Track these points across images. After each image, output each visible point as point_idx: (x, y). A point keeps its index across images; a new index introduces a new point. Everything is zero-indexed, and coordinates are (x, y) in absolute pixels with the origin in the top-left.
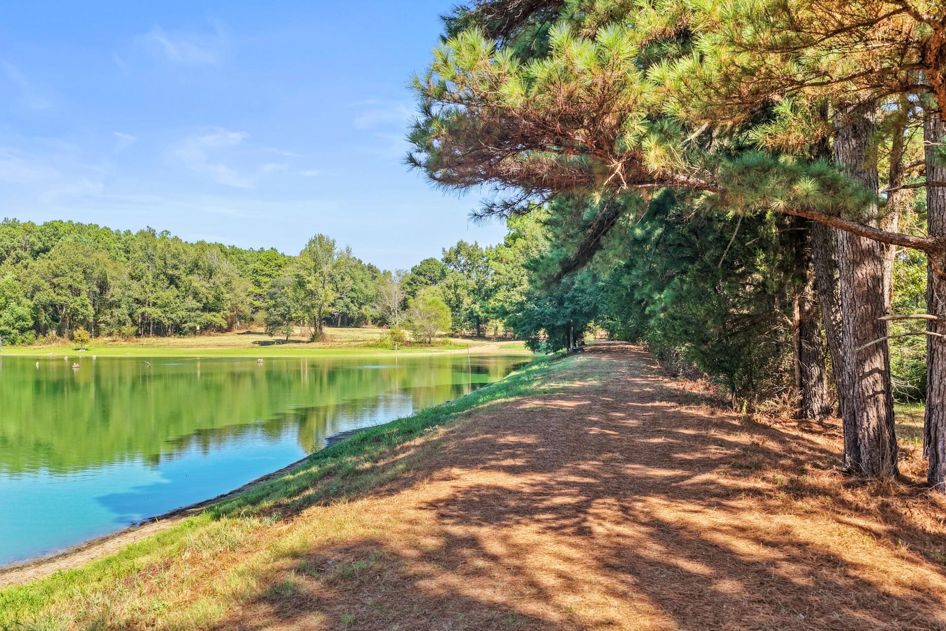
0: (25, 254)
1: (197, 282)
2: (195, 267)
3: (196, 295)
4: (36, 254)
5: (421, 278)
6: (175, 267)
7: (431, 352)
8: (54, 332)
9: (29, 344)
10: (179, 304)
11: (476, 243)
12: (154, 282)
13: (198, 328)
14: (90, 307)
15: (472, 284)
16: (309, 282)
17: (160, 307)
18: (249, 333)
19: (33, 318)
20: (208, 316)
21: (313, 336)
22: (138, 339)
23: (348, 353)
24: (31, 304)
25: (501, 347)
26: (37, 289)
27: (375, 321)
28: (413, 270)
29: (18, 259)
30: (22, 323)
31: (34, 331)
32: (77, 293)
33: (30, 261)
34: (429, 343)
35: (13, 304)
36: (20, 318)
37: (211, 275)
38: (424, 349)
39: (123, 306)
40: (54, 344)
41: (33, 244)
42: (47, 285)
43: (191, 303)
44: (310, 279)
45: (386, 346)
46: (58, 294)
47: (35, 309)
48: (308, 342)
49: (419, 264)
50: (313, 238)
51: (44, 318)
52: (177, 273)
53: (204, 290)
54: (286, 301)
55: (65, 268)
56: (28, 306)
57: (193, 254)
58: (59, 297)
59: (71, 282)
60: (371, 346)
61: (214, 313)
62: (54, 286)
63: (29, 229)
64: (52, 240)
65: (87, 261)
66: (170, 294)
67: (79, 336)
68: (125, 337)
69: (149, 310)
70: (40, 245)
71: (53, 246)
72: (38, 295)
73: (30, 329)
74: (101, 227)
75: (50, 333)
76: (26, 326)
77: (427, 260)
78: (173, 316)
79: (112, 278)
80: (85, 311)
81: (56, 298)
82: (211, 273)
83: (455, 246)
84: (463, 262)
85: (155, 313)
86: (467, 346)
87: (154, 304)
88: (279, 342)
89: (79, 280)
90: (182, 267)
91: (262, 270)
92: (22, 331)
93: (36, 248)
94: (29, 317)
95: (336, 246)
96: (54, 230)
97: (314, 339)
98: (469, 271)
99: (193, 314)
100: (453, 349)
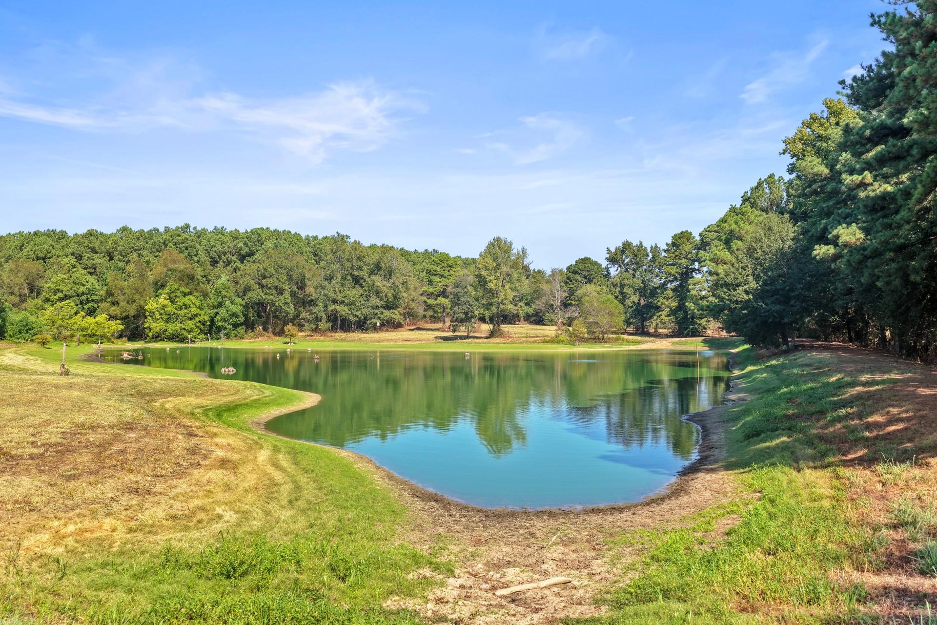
0: (234, 258)
1: (379, 281)
2: (377, 268)
3: (378, 293)
4: (242, 258)
5: (577, 277)
6: (360, 268)
7: (611, 347)
8: (261, 328)
9: (241, 338)
10: (362, 302)
11: (641, 243)
12: (343, 282)
13: (378, 324)
14: (292, 306)
15: (638, 282)
16: (490, 281)
17: (347, 305)
18: (419, 329)
19: (244, 315)
20: (387, 314)
21: (492, 332)
22: (333, 334)
23: (533, 348)
24: (243, 303)
25: (674, 344)
26: (247, 289)
27: (528, 318)
28: (568, 268)
29: (228, 263)
30: (234, 319)
31: (244, 327)
32: (281, 292)
33: (238, 264)
34: (603, 339)
35: (228, 303)
36: (234, 315)
37: (390, 275)
38: (598, 345)
39: (320, 304)
40: (261, 338)
41: (241, 249)
42: (256, 286)
43: (374, 301)
44: (491, 278)
45: (562, 342)
46: (265, 294)
47: (246, 306)
48: (487, 338)
49: (574, 263)
50: (492, 241)
51: (252, 315)
52: (361, 273)
53: (385, 289)
54: (469, 299)
55: (272, 270)
56: (240, 305)
57: (376, 257)
58: (267, 296)
59: (277, 283)
60: (548, 342)
61: (394, 311)
62: (262, 286)
63: (235, 235)
64: (256, 245)
65: (288, 264)
66: (355, 293)
67: (289, 331)
68: (323, 333)
69: (338, 308)
70: (247, 249)
71: (257, 251)
72: (249, 294)
73: (242, 324)
74: (293, 233)
75: (257, 328)
76: (239, 323)
77: (582, 259)
78: (358, 313)
79: (309, 279)
80: (287, 309)
81: (264, 298)
82: (390, 273)
83: (620, 245)
84: (627, 261)
85: (343, 310)
86: (640, 343)
87: (342, 302)
88: (462, 338)
89: (283, 281)
90: (365, 268)
91: (435, 271)
92: (235, 326)
93: (243, 252)
94: (241, 314)
95: (513, 247)
96: (258, 237)
97: (492, 334)
98: (634, 270)
99: (376, 311)
100: (626, 345)
